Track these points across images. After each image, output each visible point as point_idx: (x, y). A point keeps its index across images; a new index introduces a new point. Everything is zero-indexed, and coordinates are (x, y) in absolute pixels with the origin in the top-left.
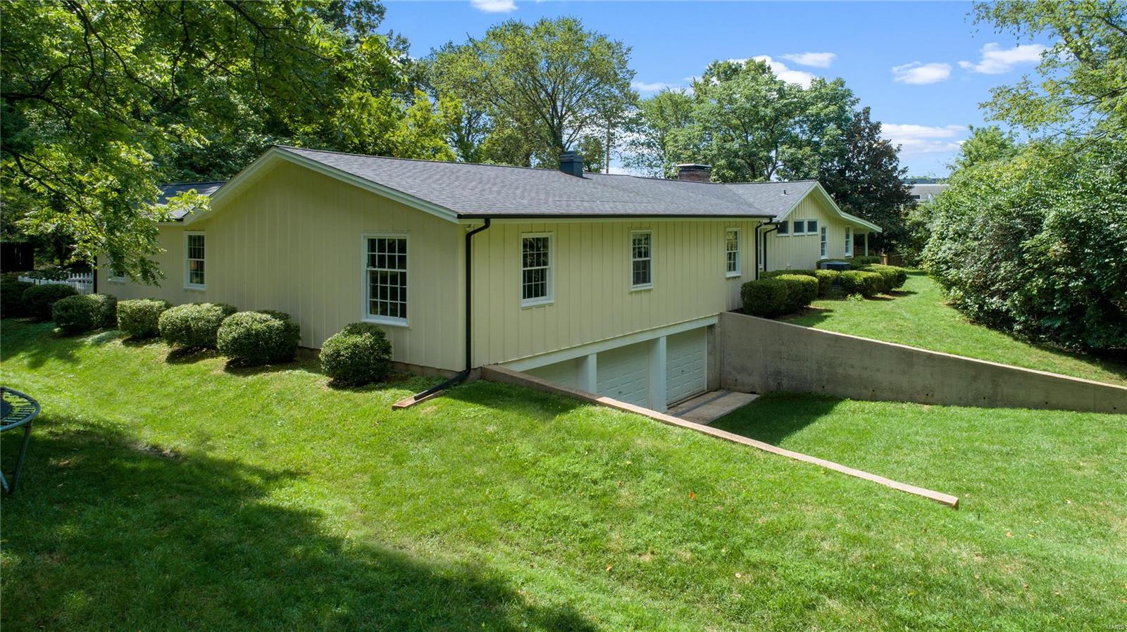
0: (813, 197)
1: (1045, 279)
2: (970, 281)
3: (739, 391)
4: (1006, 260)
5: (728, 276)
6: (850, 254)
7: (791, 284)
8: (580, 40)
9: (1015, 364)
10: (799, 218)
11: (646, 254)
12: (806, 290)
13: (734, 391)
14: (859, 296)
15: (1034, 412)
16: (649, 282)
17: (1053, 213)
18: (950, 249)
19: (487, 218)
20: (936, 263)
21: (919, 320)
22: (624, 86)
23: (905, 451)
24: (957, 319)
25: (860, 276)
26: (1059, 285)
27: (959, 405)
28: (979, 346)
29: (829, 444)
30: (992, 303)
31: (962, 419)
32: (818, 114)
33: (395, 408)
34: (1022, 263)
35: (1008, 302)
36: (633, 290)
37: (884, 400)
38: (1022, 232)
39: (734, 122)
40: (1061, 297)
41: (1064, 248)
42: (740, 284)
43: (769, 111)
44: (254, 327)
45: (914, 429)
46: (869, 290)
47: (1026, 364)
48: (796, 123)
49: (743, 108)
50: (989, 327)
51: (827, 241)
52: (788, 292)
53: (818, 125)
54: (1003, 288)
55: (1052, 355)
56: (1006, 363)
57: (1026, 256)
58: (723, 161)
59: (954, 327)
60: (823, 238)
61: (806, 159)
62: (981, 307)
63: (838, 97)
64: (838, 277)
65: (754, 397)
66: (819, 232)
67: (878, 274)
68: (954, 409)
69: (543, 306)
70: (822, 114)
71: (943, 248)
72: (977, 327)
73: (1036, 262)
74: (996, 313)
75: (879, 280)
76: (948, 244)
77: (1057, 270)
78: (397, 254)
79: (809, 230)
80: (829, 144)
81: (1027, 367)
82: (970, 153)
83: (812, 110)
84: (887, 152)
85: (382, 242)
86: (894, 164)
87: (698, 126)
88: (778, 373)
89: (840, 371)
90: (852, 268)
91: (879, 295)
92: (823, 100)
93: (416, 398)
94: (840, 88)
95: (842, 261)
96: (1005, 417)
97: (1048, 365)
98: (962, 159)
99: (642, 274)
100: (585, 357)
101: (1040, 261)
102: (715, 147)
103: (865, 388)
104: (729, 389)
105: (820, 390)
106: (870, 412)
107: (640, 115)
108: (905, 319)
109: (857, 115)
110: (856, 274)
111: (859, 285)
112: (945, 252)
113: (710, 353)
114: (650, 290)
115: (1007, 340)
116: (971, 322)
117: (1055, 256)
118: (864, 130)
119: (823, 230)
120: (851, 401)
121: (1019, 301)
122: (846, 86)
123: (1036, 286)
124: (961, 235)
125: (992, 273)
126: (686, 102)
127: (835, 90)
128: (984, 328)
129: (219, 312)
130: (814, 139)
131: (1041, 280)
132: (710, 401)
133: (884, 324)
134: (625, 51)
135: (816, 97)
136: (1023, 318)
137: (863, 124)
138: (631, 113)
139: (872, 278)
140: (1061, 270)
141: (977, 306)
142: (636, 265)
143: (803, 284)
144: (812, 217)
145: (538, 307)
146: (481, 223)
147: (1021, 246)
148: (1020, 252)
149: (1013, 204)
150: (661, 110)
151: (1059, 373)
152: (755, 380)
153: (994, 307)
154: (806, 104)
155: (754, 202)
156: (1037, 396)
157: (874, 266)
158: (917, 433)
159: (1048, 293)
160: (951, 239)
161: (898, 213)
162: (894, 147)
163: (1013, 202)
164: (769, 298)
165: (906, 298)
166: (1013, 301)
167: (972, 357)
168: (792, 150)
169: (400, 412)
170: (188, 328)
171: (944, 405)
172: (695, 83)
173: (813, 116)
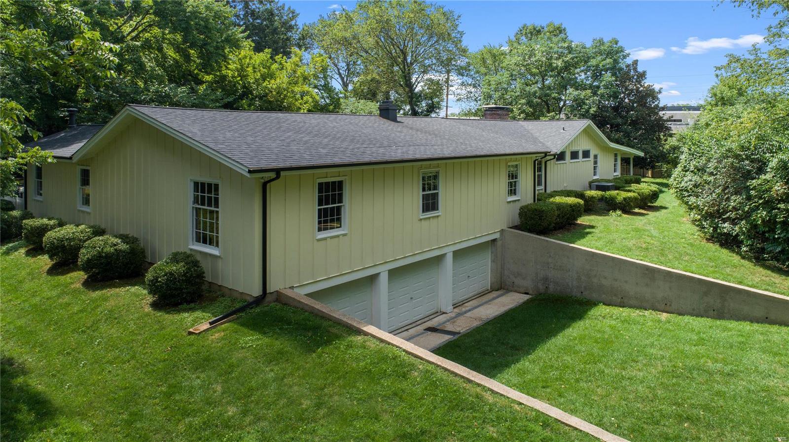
0: (587, 131)
1: (768, 212)
2: (706, 208)
3: (516, 291)
4: (736, 194)
5: (509, 200)
6: (618, 173)
7: (559, 206)
8: (423, 10)
9: (740, 283)
10: (575, 149)
11: (435, 188)
12: (573, 211)
13: (511, 291)
14: (619, 212)
15: (756, 326)
16: (438, 210)
17: (775, 160)
18: (691, 181)
19: (278, 171)
20: (680, 190)
21: (664, 238)
22: (457, 42)
23: (640, 365)
24: (696, 237)
25: (621, 195)
26: (780, 218)
27: (692, 315)
28: (711, 264)
29: (576, 353)
30: (724, 228)
31: (693, 331)
32: (597, 66)
33: (190, 333)
34: (749, 198)
35: (737, 228)
36: (421, 217)
37: (631, 307)
38: (749, 172)
39: (534, 70)
40: (781, 228)
41: (785, 189)
42: (518, 205)
43: (559, 63)
44: (105, 250)
45: (651, 340)
46: (626, 208)
47: (750, 283)
48: (582, 71)
49: (540, 61)
50: (722, 245)
51: (599, 164)
52: (556, 213)
53: (597, 74)
54: (733, 215)
55: (773, 274)
56: (733, 282)
57: (753, 193)
58: (524, 100)
59: (692, 245)
60: (595, 163)
61: (587, 99)
62: (715, 229)
63: (614, 52)
64: (603, 196)
65: (526, 297)
66: (592, 158)
67: (636, 194)
68: (687, 318)
69: (338, 236)
70: (601, 65)
71: (686, 179)
72: (712, 245)
73: (761, 198)
74: (728, 235)
75: (636, 199)
76: (689, 176)
77: (779, 206)
78: (213, 196)
79: (583, 157)
80: (606, 87)
81: (750, 287)
82: (715, 95)
83: (593, 62)
84: (651, 94)
85: (203, 184)
86: (656, 103)
87: (506, 74)
88: (546, 279)
89: (595, 280)
90: (617, 188)
91: (637, 210)
92: (601, 55)
93: (211, 323)
94: (615, 46)
95: (609, 181)
96: (730, 330)
97: (769, 285)
98: (710, 99)
99: (430, 204)
100: (378, 275)
101: (765, 198)
102: (518, 90)
103: (615, 295)
104: (507, 289)
105: (579, 295)
106: (617, 318)
107: (469, 64)
108: (652, 236)
109: (628, 66)
110: (618, 194)
111: (620, 203)
112: (686, 182)
113: (493, 261)
114: (438, 216)
115: (736, 258)
116: (707, 239)
117: (777, 195)
118: (633, 77)
119: (596, 157)
120: (604, 306)
121: (746, 228)
122: (620, 44)
123: (760, 217)
124: (701, 170)
125: (724, 203)
126: (502, 54)
127: (611, 47)
128: (717, 246)
129: (89, 234)
130: (594, 84)
131: (765, 213)
132: (490, 301)
133: (634, 242)
134: (456, 18)
135: (596, 52)
136: (749, 242)
137: (632, 73)
138: (462, 62)
139: (630, 198)
140: (782, 206)
141: (712, 229)
142: (425, 197)
143: (571, 206)
144: (586, 148)
145: (332, 237)
146: (273, 175)
147: (748, 184)
148: (748, 189)
149: (742, 148)
150: (484, 60)
151: (778, 293)
152: (528, 284)
153: (725, 231)
154: (589, 58)
155: (539, 136)
156: (759, 312)
157: (634, 186)
158: (652, 345)
159: (771, 223)
160: (692, 171)
161: (659, 139)
162: (657, 90)
163: (743, 147)
164: (540, 219)
165: (657, 214)
166: (741, 228)
167: (704, 276)
168: (576, 93)
169: (193, 337)
170: (63, 246)
171: (680, 314)
172: (509, 40)
173: (593, 67)
